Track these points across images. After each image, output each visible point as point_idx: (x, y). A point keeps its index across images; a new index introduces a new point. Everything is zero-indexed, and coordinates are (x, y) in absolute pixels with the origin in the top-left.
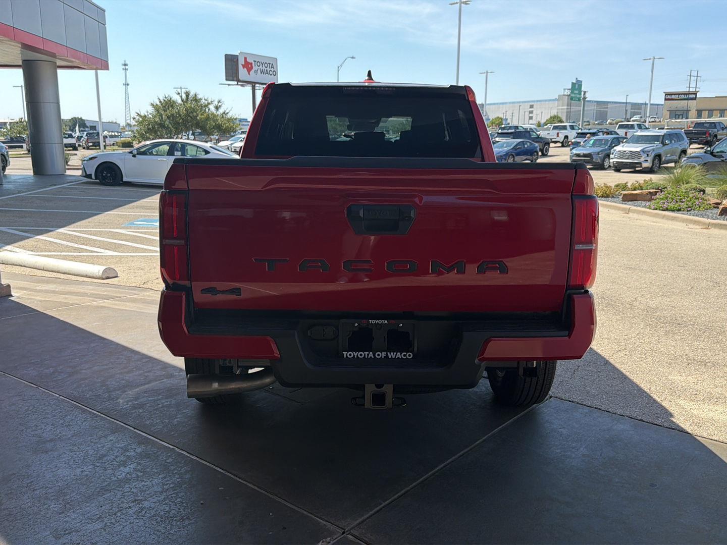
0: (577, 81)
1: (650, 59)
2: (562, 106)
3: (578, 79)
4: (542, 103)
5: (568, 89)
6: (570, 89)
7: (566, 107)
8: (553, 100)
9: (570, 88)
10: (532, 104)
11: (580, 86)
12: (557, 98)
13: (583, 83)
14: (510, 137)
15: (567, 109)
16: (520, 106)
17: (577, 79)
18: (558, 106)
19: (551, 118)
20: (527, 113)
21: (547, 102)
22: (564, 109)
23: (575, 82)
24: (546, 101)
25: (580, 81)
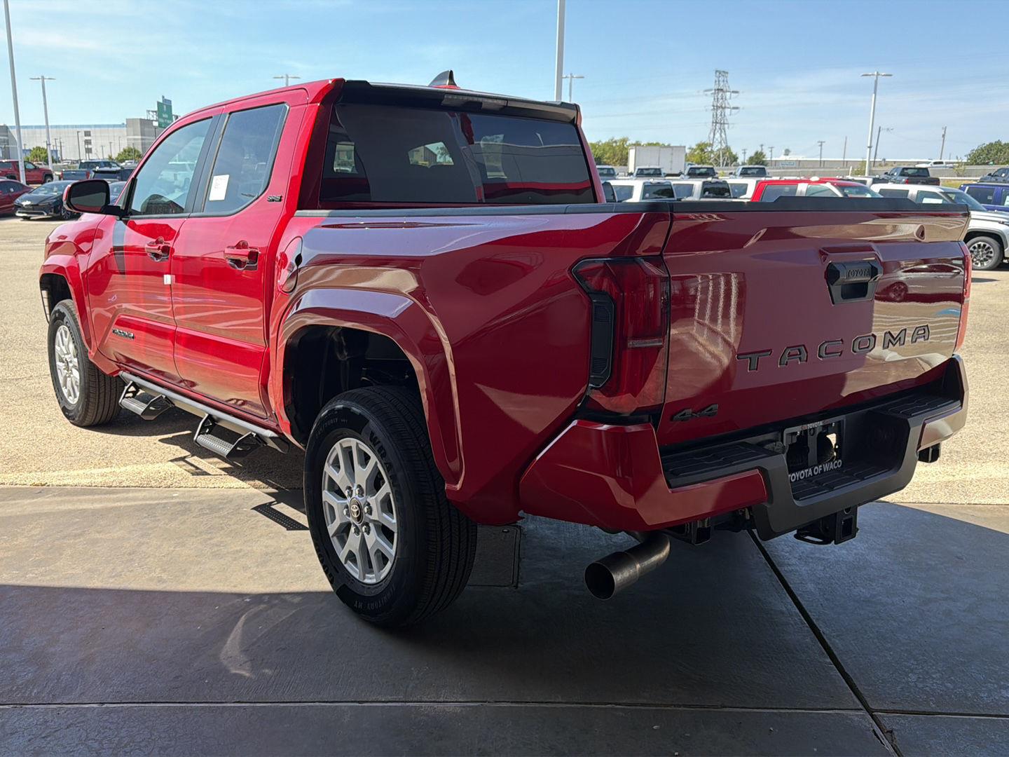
0: (165, 100)
1: (282, 77)
2: (134, 135)
3: (165, 98)
4: (103, 129)
5: (153, 112)
6: (155, 112)
7: (140, 137)
8: (120, 126)
9: (156, 109)
10: (88, 129)
11: (170, 108)
12: (125, 123)
13: (172, 105)
14: (116, 178)
15: (142, 139)
16: (78, 132)
17: (163, 97)
18: (128, 135)
19: (125, 151)
20: (82, 143)
21: (110, 129)
22: (138, 139)
23: (161, 101)
24: (108, 126)
25: (168, 100)
